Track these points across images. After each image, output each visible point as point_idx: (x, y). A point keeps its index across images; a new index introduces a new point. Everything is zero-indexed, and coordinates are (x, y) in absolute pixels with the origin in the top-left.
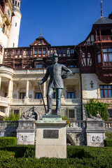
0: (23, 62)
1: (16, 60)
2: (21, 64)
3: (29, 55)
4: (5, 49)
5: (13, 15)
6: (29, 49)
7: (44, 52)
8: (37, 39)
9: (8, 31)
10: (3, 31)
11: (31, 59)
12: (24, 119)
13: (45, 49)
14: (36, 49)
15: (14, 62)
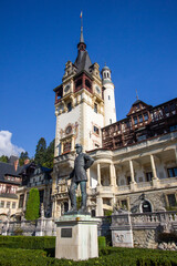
0: (123, 138)
1: (115, 138)
2: (121, 142)
3: (128, 127)
4: (102, 130)
5: (104, 89)
6: (126, 121)
7: (145, 118)
8: (134, 105)
9: (102, 109)
10: (96, 111)
11: (131, 132)
12: (117, 213)
13: (146, 114)
14: (135, 118)
15: (114, 141)
